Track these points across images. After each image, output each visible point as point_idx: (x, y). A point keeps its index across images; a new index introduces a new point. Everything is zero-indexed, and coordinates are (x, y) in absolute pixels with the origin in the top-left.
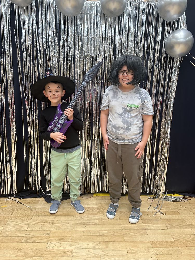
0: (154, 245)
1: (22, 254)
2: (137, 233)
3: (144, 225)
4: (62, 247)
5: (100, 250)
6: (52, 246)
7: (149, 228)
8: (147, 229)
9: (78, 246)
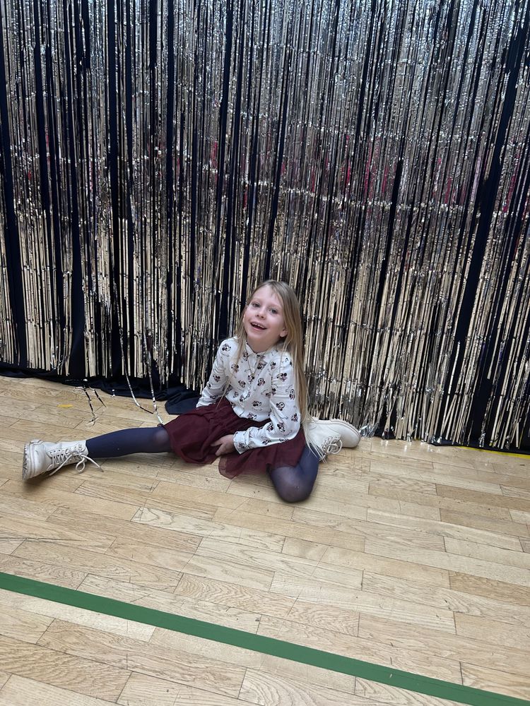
0: (458, 584)
1: (66, 519)
2: (410, 541)
3: (442, 523)
4: (175, 527)
5: (279, 557)
6: (148, 517)
7: (457, 534)
8: (448, 535)
9: (221, 533)
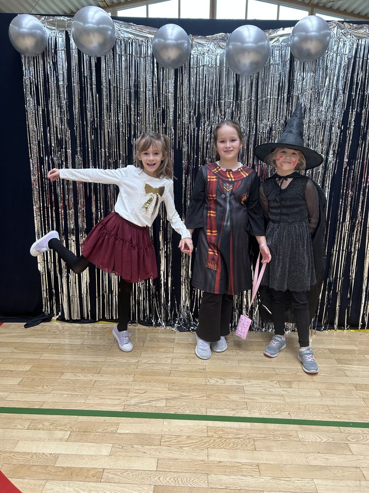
1: (177, 388)
4: (228, 384)
5: (281, 389)
6: (212, 381)
9: (249, 383)
